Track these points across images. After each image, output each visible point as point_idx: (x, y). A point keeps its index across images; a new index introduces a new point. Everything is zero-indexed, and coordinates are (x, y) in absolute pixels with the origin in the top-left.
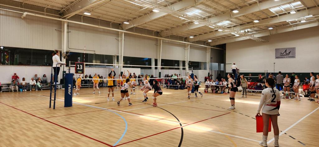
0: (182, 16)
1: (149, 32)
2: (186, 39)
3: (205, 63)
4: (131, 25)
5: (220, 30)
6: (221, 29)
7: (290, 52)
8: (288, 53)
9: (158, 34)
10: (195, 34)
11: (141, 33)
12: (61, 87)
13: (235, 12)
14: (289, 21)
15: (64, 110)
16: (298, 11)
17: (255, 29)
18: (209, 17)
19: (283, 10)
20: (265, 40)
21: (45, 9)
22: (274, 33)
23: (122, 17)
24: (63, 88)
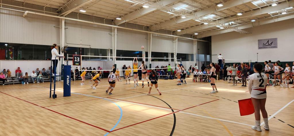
0: (170, 10)
1: (140, 27)
2: (174, 33)
3: (192, 55)
4: (123, 21)
5: (206, 24)
6: (207, 22)
7: (272, 43)
8: (271, 44)
9: (148, 28)
10: (182, 28)
11: (133, 28)
12: (60, 79)
13: (220, 5)
14: (271, 13)
15: (63, 99)
16: (279, 3)
17: (239, 21)
18: (195, 11)
19: (265, 2)
20: (249, 32)
21: (44, 8)
22: (257, 24)
23: (114, 13)
24: (62, 80)
